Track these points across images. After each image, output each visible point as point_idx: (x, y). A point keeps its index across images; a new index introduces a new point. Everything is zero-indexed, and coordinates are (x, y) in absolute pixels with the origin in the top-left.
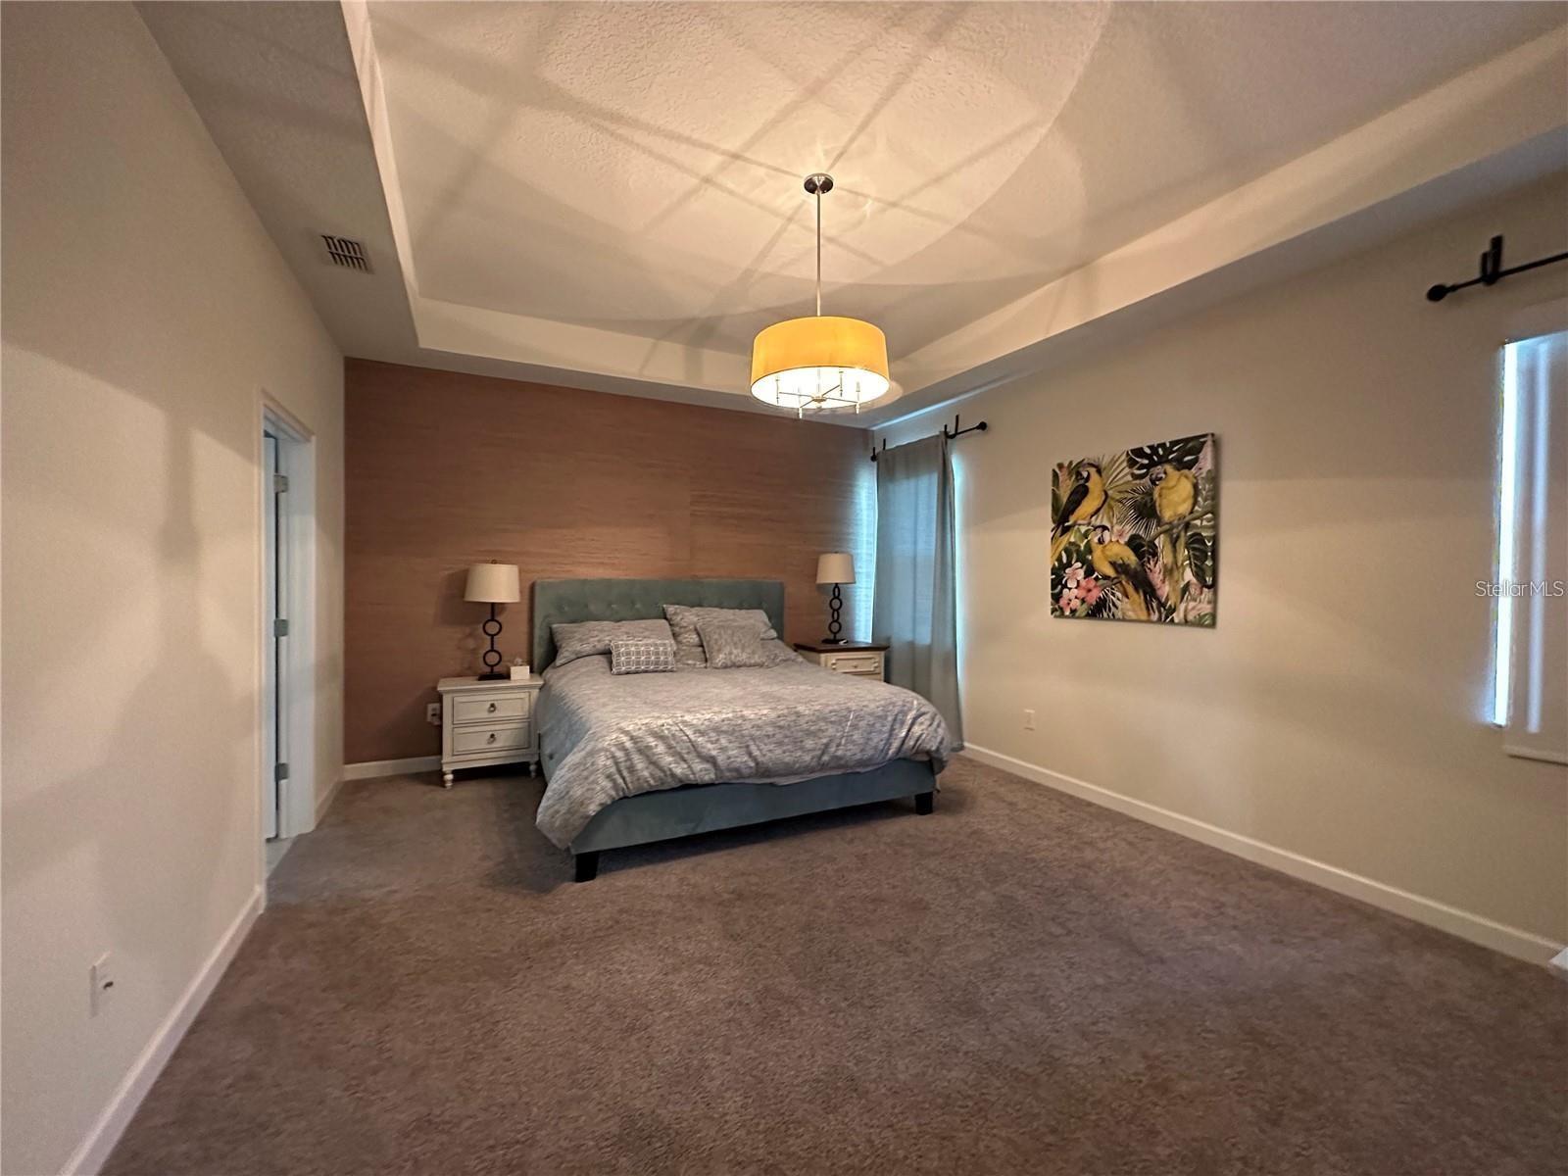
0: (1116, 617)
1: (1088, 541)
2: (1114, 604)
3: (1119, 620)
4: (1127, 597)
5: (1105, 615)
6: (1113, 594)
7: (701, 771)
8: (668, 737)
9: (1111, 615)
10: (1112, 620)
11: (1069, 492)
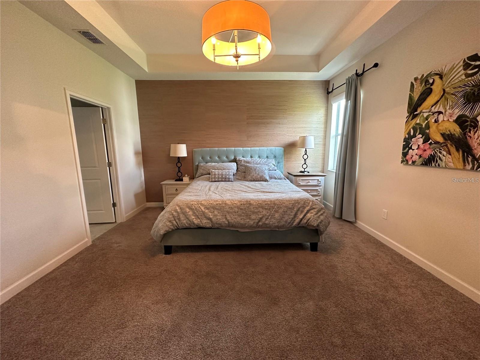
0: (441, 166)
1: (428, 122)
2: (440, 159)
3: (442, 168)
4: (450, 154)
5: (433, 165)
6: (440, 153)
7: (206, 223)
8: (194, 209)
9: (437, 165)
10: (438, 168)
11: (419, 94)
